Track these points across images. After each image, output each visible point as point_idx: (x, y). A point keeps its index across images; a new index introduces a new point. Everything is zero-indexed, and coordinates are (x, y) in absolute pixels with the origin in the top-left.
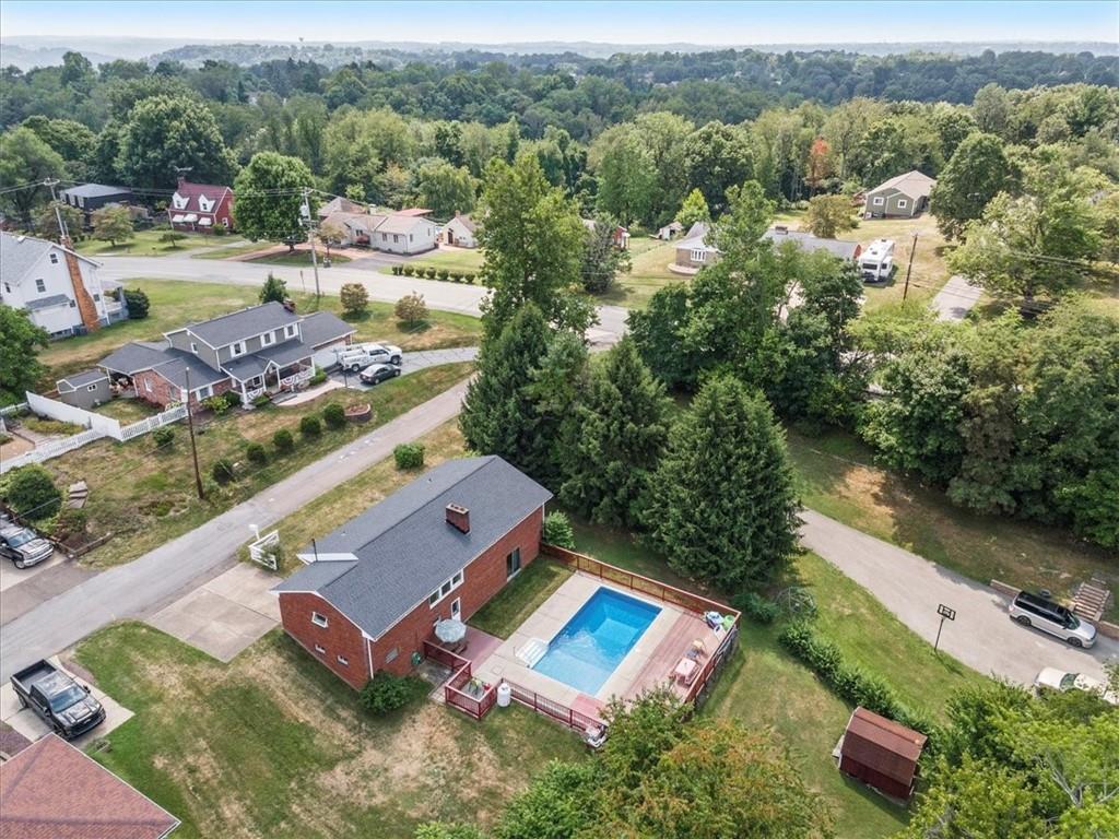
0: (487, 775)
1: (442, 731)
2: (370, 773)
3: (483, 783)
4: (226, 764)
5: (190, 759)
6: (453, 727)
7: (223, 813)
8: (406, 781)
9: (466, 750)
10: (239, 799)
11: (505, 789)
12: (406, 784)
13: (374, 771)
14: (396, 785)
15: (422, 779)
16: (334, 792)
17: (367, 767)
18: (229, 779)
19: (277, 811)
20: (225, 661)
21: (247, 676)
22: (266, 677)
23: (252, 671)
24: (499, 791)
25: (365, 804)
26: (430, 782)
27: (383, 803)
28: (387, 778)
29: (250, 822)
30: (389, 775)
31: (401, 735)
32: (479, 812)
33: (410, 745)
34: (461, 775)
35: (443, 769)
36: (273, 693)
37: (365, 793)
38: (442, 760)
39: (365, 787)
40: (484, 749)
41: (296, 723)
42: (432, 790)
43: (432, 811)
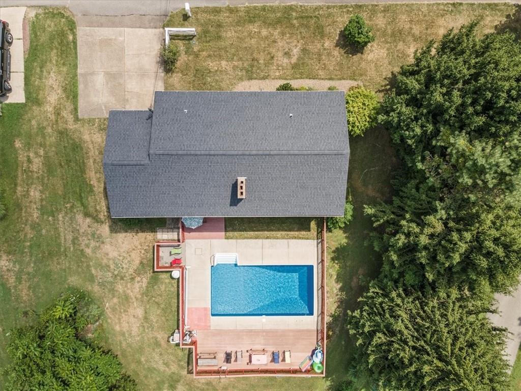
0: (134, 290)
1: (141, 252)
2: (96, 237)
3: (129, 291)
4: (46, 171)
5: (32, 155)
6: (146, 256)
7: (30, 191)
8: (105, 256)
9: (138, 272)
10: (41, 192)
11: (133, 302)
12: (103, 257)
13: (98, 238)
14: (100, 253)
15: (111, 262)
16: (78, 227)
17: (98, 232)
18: (43, 179)
19: (52, 211)
20: (80, 117)
21: (82, 137)
22: (91, 146)
23: (86, 137)
24: (130, 300)
25: (83, 247)
26: (112, 267)
27: (88, 254)
28: (99, 246)
29: (39, 204)
30: (102, 246)
31: (124, 234)
32: (115, 298)
33: (123, 243)
34: (125, 279)
35: (123, 268)
36: (88, 158)
37: (87, 242)
38: (126, 264)
39: (89, 240)
40: (145, 280)
41: (88, 182)
42: (109, 271)
43: (100, 278)
